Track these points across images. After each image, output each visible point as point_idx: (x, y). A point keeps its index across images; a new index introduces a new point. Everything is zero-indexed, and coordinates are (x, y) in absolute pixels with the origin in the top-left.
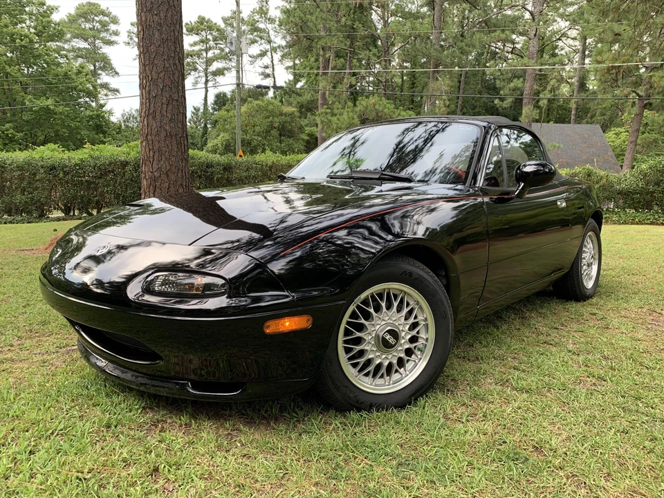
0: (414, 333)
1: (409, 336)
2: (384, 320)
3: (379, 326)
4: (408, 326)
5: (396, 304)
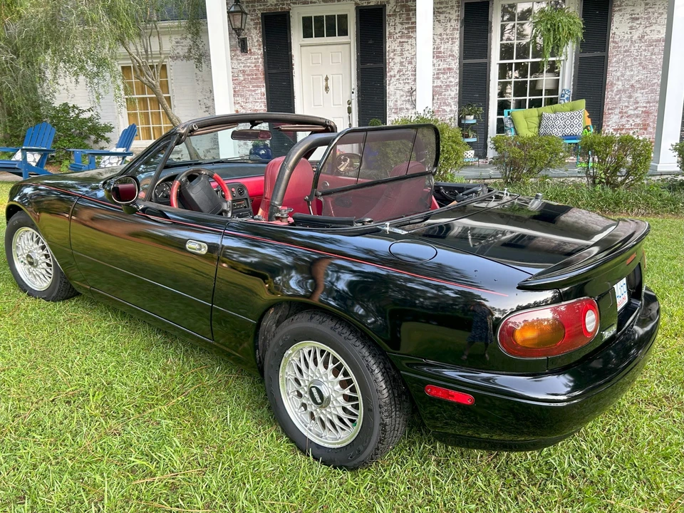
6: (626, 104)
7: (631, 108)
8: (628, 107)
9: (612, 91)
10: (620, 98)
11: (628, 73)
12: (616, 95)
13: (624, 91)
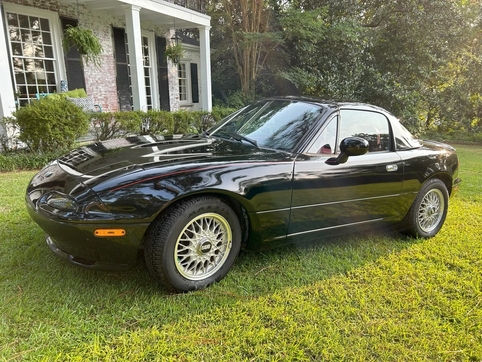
0: (218, 248)
1: (216, 249)
2: (206, 235)
3: (202, 238)
4: (217, 243)
5: (215, 228)
6: (96, 92)
7: (99, 95)
8: (97, 94)
9: (88, 84)
10: (92, 88)
11: (94, 74)
12: (90, 86)
13: (94, 84)
